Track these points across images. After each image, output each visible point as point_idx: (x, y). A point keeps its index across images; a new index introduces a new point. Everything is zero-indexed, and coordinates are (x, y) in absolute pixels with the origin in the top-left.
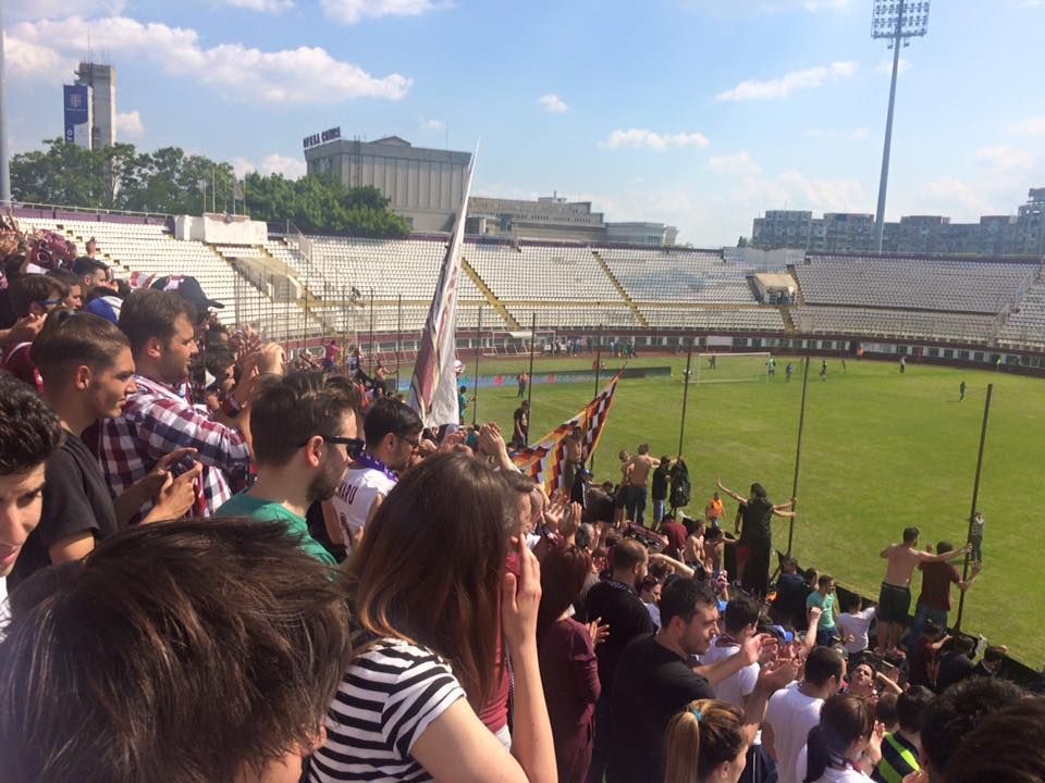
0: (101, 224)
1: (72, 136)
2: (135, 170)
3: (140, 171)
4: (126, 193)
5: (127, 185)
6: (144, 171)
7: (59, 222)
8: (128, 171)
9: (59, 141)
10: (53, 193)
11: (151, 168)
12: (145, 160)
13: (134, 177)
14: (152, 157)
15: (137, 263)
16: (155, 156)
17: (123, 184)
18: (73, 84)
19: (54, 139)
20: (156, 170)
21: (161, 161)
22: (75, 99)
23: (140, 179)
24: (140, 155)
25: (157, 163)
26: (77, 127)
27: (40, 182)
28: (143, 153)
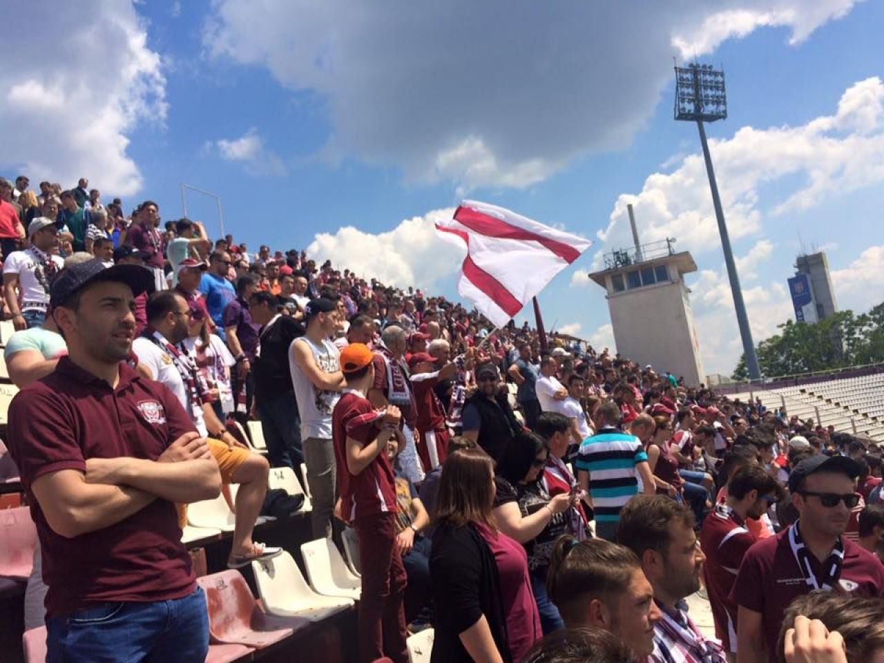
0: (836, 382)
1: (802, 316)
2: (857, 331)
3: (861, 330)
4: (853, 351)
5: (852, 345)
6: (865, 329)
7: (802, 387)
8: (851, 332)
9: (789, 322)
10: (793, 366)
11: (870, 325)
12: (863, 319)
13: (856, 336)
14: (868, 315)
15: (875, 409)
16: (871, 314)
17: (849, 345)
18: (794, 276)
19: (785, 323)
20: (875, 325)
21: (877, 316)
22: (799, 287)
23: (862, 337)
24: (858, 317)
25: (874, 320)
26: (804, 308)
27: (782, 358)
28: (860, 314)
